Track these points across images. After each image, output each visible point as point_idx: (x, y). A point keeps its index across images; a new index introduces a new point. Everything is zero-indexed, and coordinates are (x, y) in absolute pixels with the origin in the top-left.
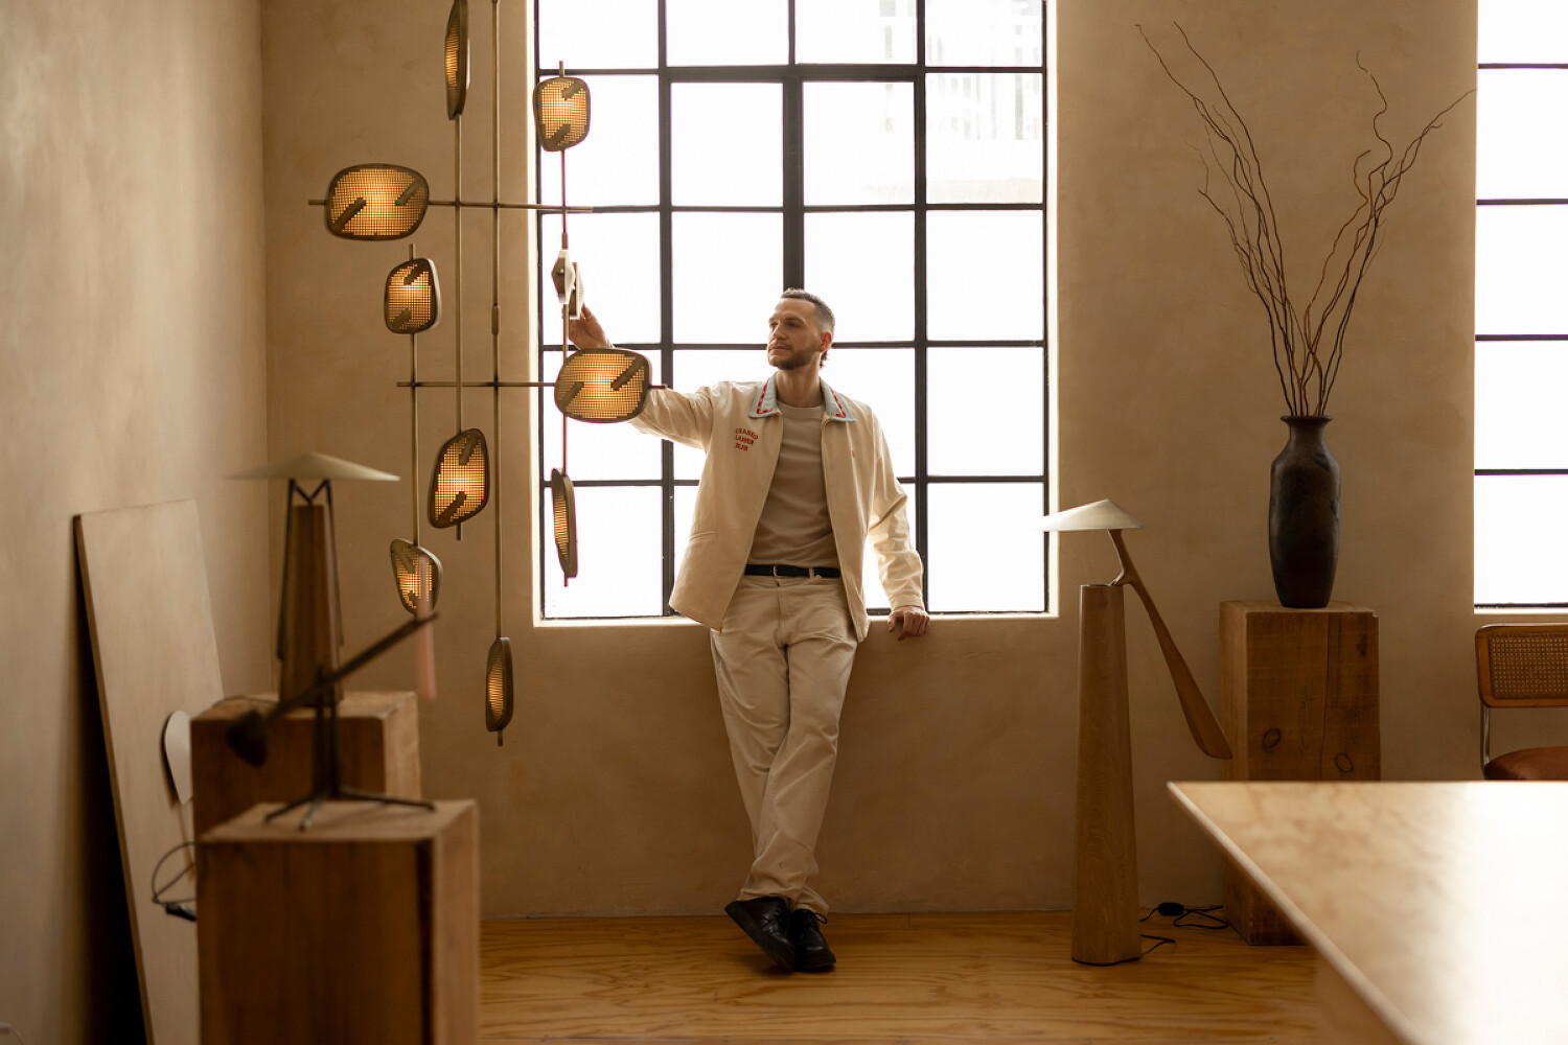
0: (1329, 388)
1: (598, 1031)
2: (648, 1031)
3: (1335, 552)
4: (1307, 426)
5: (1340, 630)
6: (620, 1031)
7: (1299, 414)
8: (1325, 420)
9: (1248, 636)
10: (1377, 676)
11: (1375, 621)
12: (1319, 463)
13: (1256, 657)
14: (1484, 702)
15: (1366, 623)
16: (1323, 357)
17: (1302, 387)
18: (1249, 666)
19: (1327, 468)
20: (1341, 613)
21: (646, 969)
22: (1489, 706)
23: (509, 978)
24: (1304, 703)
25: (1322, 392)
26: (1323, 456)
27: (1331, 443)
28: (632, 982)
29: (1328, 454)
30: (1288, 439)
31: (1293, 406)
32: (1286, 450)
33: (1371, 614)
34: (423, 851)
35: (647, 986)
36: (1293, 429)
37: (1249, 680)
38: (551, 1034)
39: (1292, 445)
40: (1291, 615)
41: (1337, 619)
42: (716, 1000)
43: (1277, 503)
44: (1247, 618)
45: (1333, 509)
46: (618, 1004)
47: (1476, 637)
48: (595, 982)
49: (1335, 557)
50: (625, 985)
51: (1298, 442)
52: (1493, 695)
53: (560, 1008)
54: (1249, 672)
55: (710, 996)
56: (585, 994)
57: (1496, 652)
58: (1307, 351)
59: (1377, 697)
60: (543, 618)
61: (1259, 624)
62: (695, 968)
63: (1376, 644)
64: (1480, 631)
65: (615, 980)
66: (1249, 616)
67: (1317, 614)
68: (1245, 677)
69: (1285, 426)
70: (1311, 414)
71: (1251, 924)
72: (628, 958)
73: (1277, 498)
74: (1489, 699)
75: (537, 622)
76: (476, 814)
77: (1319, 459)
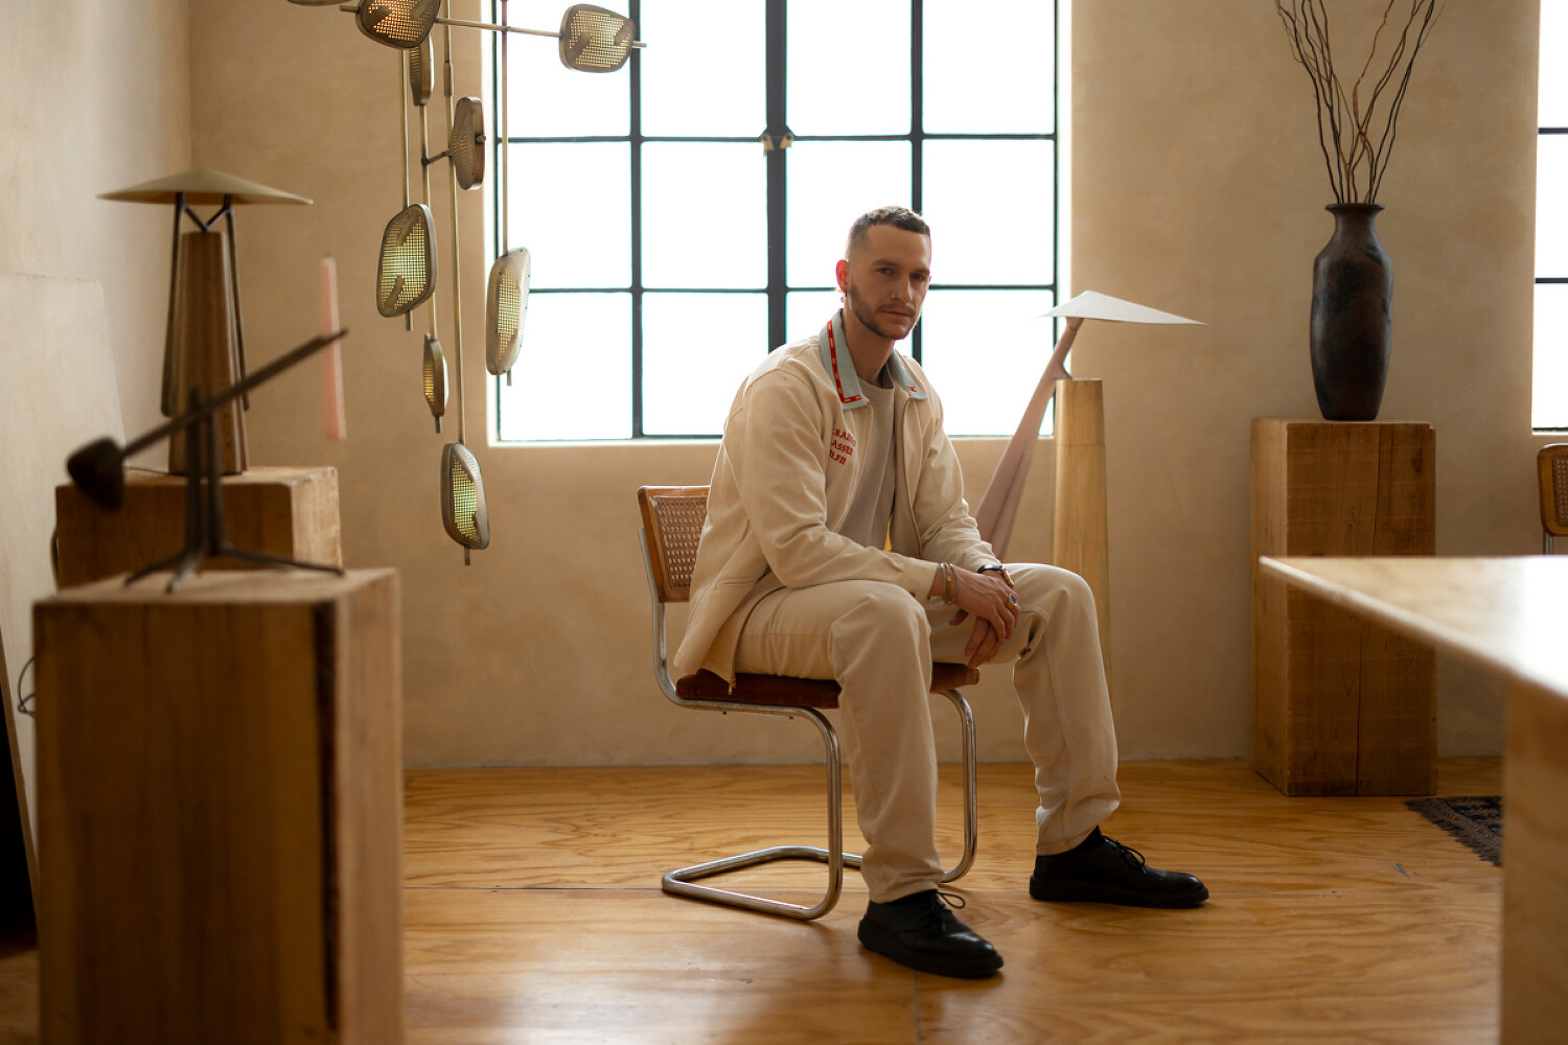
0: (1382, 172)
1: (558, 881)
2: (615, 881)
3: (1386, 357)
4: (1355, 215)
5: (1392, 444)
6: (583, 882)
7: (1346, 201)
8: (1378, 209)
9: (1289, 449)
10: (1434, 495)
11: (1432, 433)
12: (1371, 256)
13: (1297, 475)
14: (1547, 530)
15: (1422, 436)
16: (1374, 140)
17: (1350, 173)
18: (1289, 483)
19: (1378, 261)
20: (1394, 425)
21: (613, 818)
22: (1552, 534)
23: (460, 826)
24: (1350, 526)
25: (1372, 180)
26: (1374, 248)
27: (1384, 234)
28: (598, 831)
29: (1380, 247)
30: (1333, 230)
31: (1339, 193)
32: (1331, 243)
33: (1428, 426)
34: (322, 616)
35: (614, 835)
36: (1340, 219)
37: (1289, 500)
38: (503, 885)
39: (1338, 238)
40: (1337, 427)
41: (1388, 431)
42: (691, 849)
43: (1321, 303)
44: (1288, 429)
45: (1385, 309)
46: (580, 854)
47: (1539, 458)
48: (555, 830)
49: (1386, 362)
50: (589, 834)
51: (1346, 234)
52: (1557, 521)
53: (515, 857)
54: (1289, 491)
55: (686, 845)
56: (544, 843)
57: (1562, 475)
58: (1357, 131)
59: (1433, 520)
60: (499, 439)
61: (1300, 437)
62: (669, 816)
63: (1432, 460)
64: (1543, 450)
65: (578, 828)
66: (1290, 428)
67: (1367, 425)
68: (1285, 496)
69: (1330, 215)
70: (1361, 200)
71: (1289, 773)
72: (593, 807)
73: (1321, 298)
74: (1553, 527)
75: (492, 442)
76: (397, 583)
77: (1371, 251)
